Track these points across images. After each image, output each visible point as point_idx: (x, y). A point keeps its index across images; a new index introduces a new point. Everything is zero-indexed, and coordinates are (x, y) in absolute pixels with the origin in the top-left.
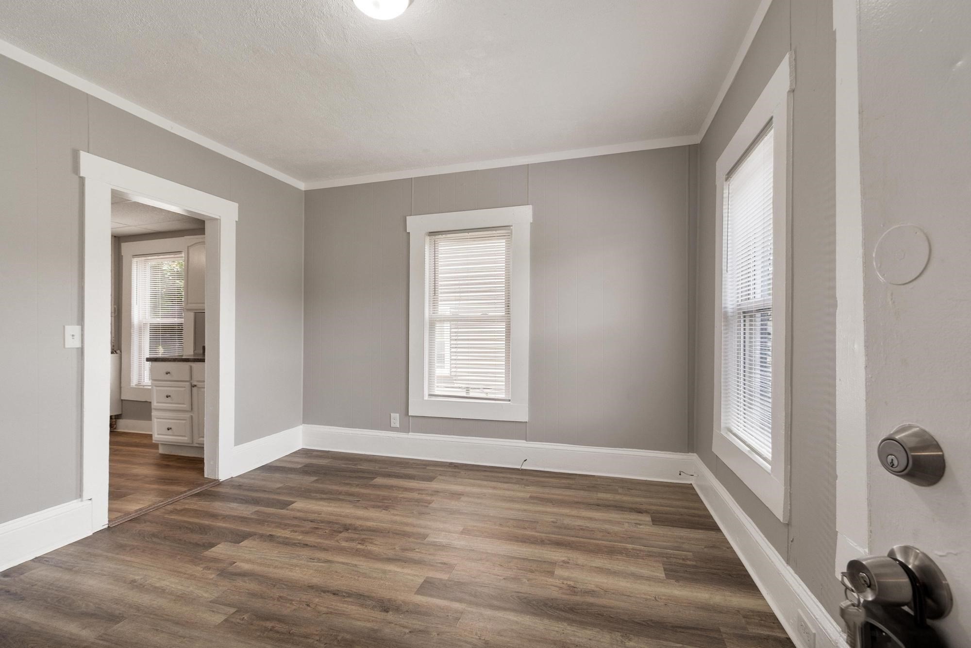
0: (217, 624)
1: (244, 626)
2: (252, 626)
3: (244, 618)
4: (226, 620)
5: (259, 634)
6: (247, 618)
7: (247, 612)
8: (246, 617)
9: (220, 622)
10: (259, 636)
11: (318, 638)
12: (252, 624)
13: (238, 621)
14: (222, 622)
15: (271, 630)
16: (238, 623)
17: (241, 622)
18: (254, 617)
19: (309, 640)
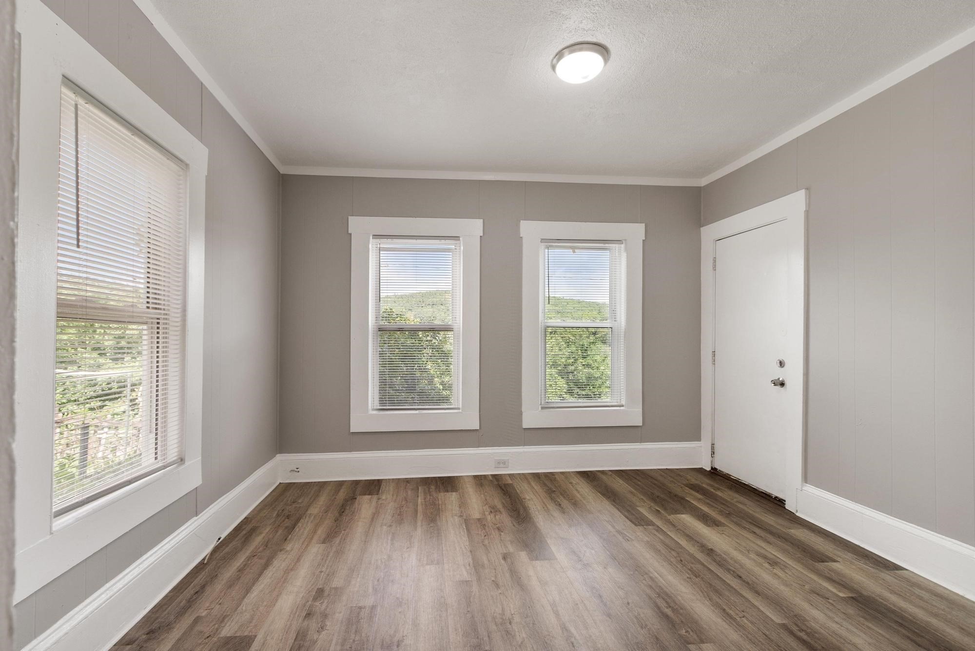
0: (712, 644)
1: (689, 625)
2: (683, 621)
3: (686, 632)
4: (702, 642)
5: (681, 611)
6: (682, 629)
7: (681, 636)
8: (683, 632)
9: (708, 645)
10: (682, 609)
11: (644, 581)
12: (682, 622)
13: (691, 633)
14: (706, 643)
15: (670, 607)
16: (693, 631)
17: (689, 630)
18: (676, 627)
19: (651, 584)
